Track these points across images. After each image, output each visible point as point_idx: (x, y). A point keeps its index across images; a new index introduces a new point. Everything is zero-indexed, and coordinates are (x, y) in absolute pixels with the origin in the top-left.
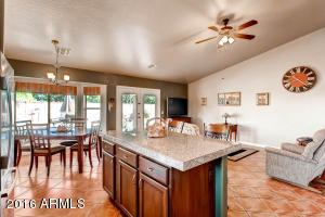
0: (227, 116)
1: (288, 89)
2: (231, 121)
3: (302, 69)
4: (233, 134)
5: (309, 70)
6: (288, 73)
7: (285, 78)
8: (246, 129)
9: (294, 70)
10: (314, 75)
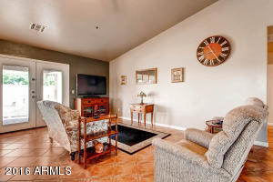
0: (143, 95)
1: (202, 62)
2: (147, 101)
3: (217, 38)
4: (149, 115)
5: (223, 39)
6: (203, 45)
7: (199, 50)
8: (162, 109)
9: (208, 40)
10: (228, 45)
